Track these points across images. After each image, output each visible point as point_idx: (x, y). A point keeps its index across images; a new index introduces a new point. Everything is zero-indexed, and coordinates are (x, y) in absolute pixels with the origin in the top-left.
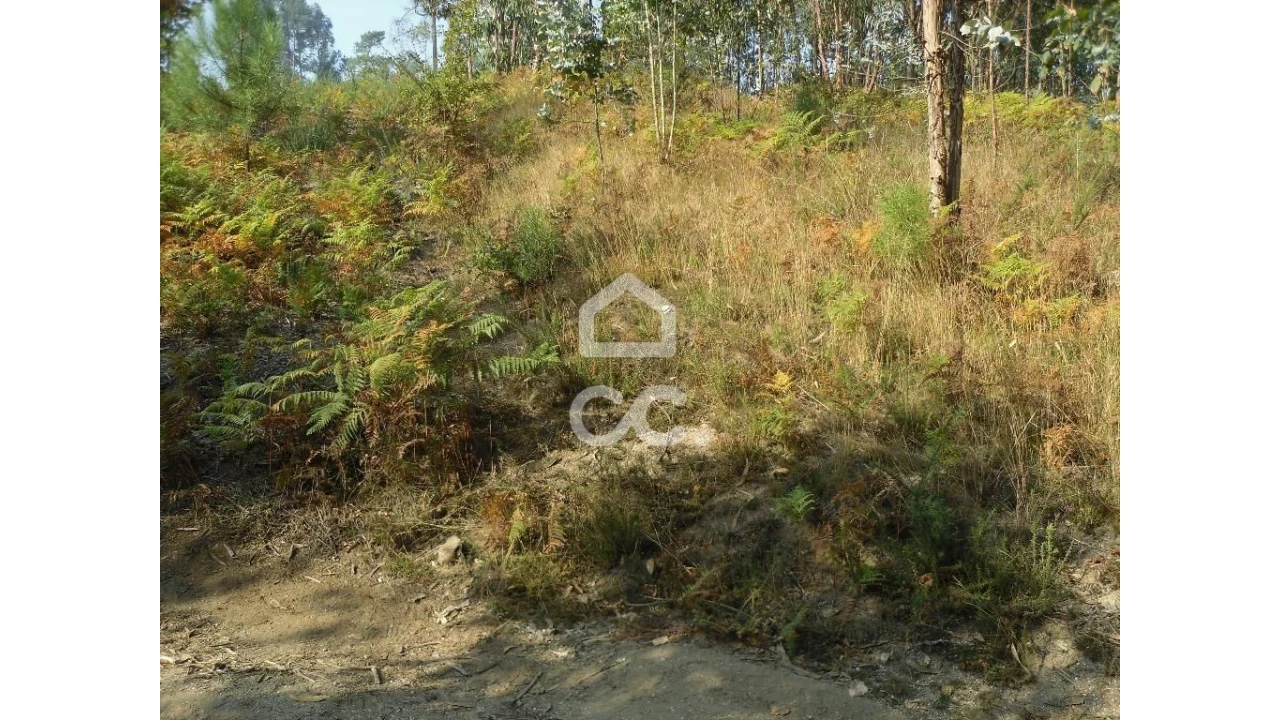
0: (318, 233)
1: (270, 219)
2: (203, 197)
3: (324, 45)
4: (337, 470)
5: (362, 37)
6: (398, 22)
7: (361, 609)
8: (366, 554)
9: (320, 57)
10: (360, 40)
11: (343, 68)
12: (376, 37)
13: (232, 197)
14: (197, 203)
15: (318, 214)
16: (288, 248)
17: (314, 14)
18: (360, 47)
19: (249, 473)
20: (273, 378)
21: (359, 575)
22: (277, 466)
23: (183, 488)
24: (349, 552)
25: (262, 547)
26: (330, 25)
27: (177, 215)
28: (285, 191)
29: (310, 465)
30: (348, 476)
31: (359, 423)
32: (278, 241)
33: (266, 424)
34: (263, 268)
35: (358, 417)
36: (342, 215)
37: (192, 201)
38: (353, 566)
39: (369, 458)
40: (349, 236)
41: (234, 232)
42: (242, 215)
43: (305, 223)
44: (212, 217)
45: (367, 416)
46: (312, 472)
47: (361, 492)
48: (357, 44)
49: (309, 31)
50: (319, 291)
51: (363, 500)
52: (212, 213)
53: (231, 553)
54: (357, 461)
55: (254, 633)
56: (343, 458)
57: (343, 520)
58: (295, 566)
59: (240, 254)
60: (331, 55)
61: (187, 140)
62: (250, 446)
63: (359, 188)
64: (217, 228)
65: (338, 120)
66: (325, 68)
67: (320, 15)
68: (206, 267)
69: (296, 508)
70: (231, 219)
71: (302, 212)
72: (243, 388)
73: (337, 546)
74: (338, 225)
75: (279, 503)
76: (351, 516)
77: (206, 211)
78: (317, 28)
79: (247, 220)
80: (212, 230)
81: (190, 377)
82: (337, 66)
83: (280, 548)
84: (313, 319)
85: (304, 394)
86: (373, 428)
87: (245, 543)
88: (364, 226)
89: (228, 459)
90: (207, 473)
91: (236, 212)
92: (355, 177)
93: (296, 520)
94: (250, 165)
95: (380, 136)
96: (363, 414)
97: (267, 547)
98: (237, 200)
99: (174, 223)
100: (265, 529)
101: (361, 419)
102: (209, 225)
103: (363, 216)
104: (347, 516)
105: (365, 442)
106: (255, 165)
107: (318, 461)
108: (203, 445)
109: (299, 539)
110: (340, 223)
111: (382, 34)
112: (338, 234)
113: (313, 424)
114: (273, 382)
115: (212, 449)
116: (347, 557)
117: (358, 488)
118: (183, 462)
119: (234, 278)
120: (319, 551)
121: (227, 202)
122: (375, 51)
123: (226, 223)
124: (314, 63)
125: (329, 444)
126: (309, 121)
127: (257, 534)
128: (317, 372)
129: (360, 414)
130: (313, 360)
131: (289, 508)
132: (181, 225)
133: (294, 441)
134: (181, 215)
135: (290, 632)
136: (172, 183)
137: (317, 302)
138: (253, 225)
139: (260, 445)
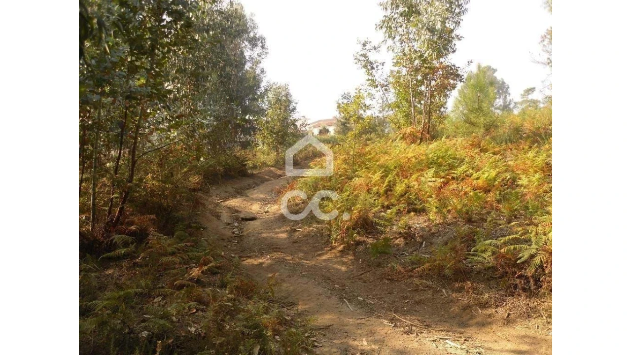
0: (514, 180)
1: (493, 173)
2: (464, 164)
3: (505, 97)
4: (529, 282)
5: (524, 91)
6: (543, 82)
7: (541, 344)
8: (543, 321)
9: (503, 103)
10: (523, 93)
11: (515, 107)
12: (532, 90)
13: (476, 164)
14: (461, 166)
15: (513, 172)
16: (502, 186)
17: (501, 83)
18: (523, 96)
19: (488, 279)
20: (501, 238)
21: (539, 330)
22: (501, 277)
23: (461, 281)
24: (535, 319)
25: (494, 310)
26: (508, 87)
27: (453, 171)
28: (498, 161)
29: (517, 278)
30: (534, 285)
31: (541, 261)
32: (497, 183)
33: (497, 258)
34: (491, 194)
35: (541, 258)
36: (525, 171)
37: (459, 166)
38: (536, 325)
39: (545, 278)
40: (529, 181)
41: (477, 179)
42: (481, 172)
43: (508, 176)
44: (468, 172)
45: (545, 258)
46: (518, 281)
47: (540, 293)
48: (522, 95)
49: (498, 91)
50: (517, 205)
51: (541, 297)
52: (467, 171)
53: (480, 311)
54: (539, 279)
55: (491, 345)
56: (532, 276)
57: (532, 305)
58: (508, 321)
59: (480, 188)
60: (508, 101)
61: (454, 141)
62: (489, 268)
63: (534, 159)
64: (470, 177)
65: (517, 130)
66: (506, 107)
67: (504, 83)
68: (466, 193)
69: (509, 296)
70: (476, 173)
71: (506, 171)
72: (488, 242)
73: (528, 315)
74: (523, 177)
75: (502, 293)
76: (535, 303)
77: (466, 170)
78: (502, 89)
79: (483, 174)
80: (468, 178)
81: (462, 238)
82: (511, 106)
83: (502, 312)
84: (513, 218)
85: (515, 246)
86: (547, 264)
87: (486, 308)
88: (537, 176)
89: (479, 273)
90: (470, 277)
91: (478, 170)
92: (531, 154)
93: (510, 301)
94: (481, 151)
95: (540, 135)
96: (543, 257)
97: (496, 311)
98: (478, 165)
99: (452, 175)
100: (496, 303)
101: (542, 259)
102: (467, 176)
103: (536, 172)
104: (533, 303)
105: (544, 271)
106: (484, 150)
107: (520, 277)
108: (468, 266)
109: (511, 310)
110: (524, 176)
111: (534, 88)
112: (524, 181)
113: (520, 258)
114: (501, 240)
115: (472, 268)
116: (533, 321)
117: (539, 291)
118: (461, 272)
119: (479, 198)
120: (521, 316)
121: (474, 166)
122: (531, 97)
123: (474, 175)
124: (501, 105)
125: (526, 270)
126: (503, 131)
127: (492, 305)
128: (521, 237)
129: (542, 257)
130: (519, 232)
131: (506, 296)
132: (455, 175)
133: (509, 267)
134: (455, 172)
135: (507, 348)
136: (451, 158)
137: (516, 210)
138: (486, 176)
139: (494, 269)
